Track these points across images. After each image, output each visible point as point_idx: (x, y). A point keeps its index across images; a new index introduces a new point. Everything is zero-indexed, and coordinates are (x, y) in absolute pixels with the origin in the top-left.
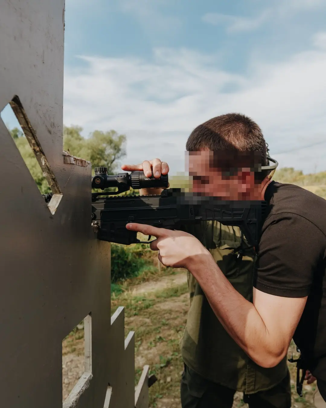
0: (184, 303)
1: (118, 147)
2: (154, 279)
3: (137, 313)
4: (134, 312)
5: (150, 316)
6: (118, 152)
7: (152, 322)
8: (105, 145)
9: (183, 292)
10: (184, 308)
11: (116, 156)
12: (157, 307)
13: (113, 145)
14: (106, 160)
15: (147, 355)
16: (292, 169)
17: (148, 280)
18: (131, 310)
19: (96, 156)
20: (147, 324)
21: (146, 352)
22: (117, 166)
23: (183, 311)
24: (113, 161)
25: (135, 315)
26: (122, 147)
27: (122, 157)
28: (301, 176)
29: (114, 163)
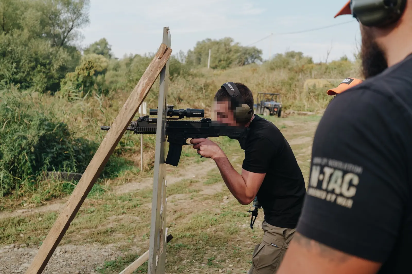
0: (173, 203)
1: (78, 11)
2: (137, 180)
3: (125, 211)
4: (122, 211)
5: (139, 214)
6: (78, 17)
7: (142, 220)
8: (59, 7)
9: (171, 193)
10: (173, 208)
11: (75, 23)
12: (145, 206)
13: (71, 7)
14: (61, 28)
15: (141, 245)
16: (300, 54)
17: (130, 181)
18: (118, 208)
19: (47, 20)
20: (137, 221)
21: (140, 243)
22: (76, 35)
23: (172, 211)
24: (71, 29)
25: (124, 213)
26: (83, 11)
27: (83, 25)
28: (310, 66)
29: (72, 31)
